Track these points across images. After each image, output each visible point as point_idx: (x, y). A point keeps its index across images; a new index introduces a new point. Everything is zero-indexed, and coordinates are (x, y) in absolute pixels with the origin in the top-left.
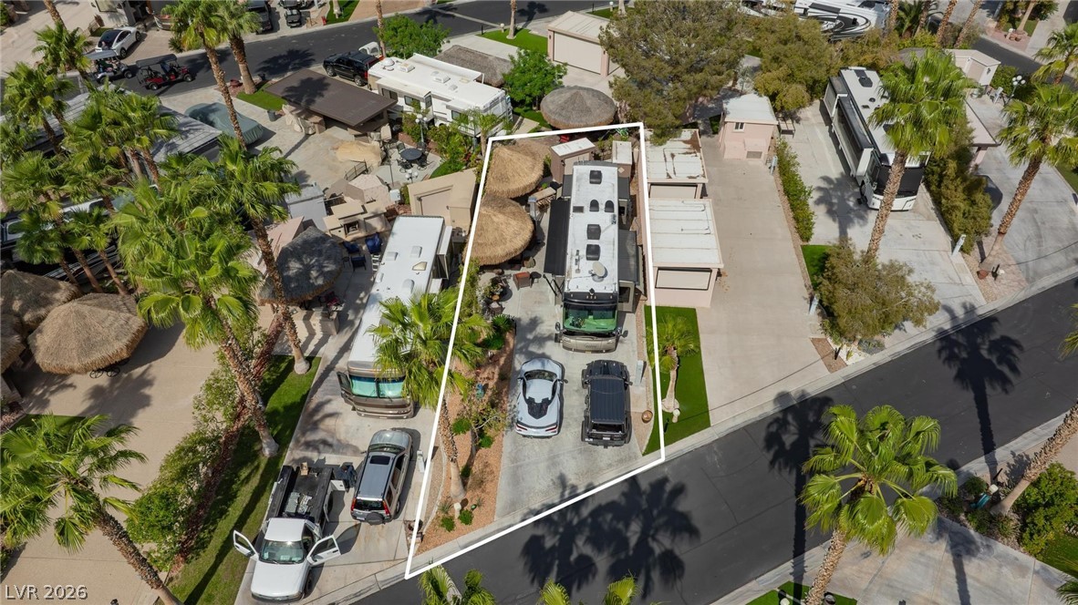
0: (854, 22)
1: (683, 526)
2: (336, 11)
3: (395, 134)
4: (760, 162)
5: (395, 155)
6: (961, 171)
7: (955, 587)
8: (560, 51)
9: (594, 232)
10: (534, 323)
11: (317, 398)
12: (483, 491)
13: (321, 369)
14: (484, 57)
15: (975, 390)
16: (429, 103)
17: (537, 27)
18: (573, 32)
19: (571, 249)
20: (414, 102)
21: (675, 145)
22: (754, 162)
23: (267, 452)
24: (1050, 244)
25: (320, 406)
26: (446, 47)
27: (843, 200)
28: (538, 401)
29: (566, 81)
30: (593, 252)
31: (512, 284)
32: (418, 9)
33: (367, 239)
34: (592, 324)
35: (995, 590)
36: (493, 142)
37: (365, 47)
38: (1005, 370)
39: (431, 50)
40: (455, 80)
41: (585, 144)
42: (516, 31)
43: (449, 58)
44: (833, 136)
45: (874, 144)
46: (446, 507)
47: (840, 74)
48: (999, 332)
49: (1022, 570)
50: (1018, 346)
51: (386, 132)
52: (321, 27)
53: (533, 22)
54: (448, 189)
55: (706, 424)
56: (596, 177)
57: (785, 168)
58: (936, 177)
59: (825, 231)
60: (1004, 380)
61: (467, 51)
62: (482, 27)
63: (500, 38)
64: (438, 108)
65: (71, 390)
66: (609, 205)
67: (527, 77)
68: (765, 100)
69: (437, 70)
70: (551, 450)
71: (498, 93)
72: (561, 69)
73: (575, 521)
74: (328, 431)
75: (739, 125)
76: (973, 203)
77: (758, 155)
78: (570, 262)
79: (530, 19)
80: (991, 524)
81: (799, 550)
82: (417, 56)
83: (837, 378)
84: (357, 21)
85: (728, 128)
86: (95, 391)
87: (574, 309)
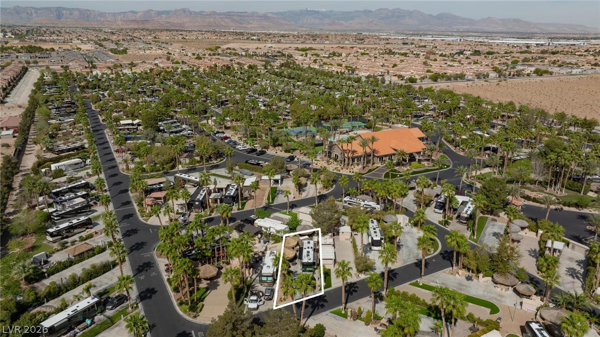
1: (326, 301)
2: (240, 207)
3: (261, 236)
5: (262, 241)
8: (301, 217)
9: (308, 252)
10: (296, 272)
11: (253, 284)
13: (253, 280)
14: (282, 218)
16: (270, 229)
17: (294, 211)
18: (304, 212)
19: (303, 255)
20: (266, 229)
21: (327, 236)
22: (346, 241)
23: (246, 291)
24: (411, 256)
25: (254, 285)
26: (272, 216)
27: (366, 249)
29: (302, 224)
30: (308, 255)
31: (291, 265)
32: (262, 206)
33: (258, 257)
34: (308, 269)
36: (286, 237)
37: (251, 216)
39: (268, 217)
40: (276, 224)
41: (307, 237)
42: (289, 212)
43: (273, 218)
45: (371, 235)
46: (281, 299)
48: (395, 272)
50: (398, 274)
51: (259, 236)
52: (237, 211)
53: (293, 209)
54: (276, 247)
55: (331, 287)
56: (309, 243)
57: (354, 242)
61: (278, 217)
62: (280, 211)
63: (285, 213)
64: (272, 230)
66: (312, 248)
67: (293, 223)
68: (350, 227)
69: (271, 221)
71: (287, 226)
72: (301, 221)
74: (256, 288)
75: (343, 233)
77: (348, 240)
78: (303, 257)
79: (292, 209)
80: (382, 299)
81: (346, 303)
82: (266, 218)
83: (359, 280)
84: (246, 210)
85: (340, 234)
86: (208, 284)
87: (304, 266)
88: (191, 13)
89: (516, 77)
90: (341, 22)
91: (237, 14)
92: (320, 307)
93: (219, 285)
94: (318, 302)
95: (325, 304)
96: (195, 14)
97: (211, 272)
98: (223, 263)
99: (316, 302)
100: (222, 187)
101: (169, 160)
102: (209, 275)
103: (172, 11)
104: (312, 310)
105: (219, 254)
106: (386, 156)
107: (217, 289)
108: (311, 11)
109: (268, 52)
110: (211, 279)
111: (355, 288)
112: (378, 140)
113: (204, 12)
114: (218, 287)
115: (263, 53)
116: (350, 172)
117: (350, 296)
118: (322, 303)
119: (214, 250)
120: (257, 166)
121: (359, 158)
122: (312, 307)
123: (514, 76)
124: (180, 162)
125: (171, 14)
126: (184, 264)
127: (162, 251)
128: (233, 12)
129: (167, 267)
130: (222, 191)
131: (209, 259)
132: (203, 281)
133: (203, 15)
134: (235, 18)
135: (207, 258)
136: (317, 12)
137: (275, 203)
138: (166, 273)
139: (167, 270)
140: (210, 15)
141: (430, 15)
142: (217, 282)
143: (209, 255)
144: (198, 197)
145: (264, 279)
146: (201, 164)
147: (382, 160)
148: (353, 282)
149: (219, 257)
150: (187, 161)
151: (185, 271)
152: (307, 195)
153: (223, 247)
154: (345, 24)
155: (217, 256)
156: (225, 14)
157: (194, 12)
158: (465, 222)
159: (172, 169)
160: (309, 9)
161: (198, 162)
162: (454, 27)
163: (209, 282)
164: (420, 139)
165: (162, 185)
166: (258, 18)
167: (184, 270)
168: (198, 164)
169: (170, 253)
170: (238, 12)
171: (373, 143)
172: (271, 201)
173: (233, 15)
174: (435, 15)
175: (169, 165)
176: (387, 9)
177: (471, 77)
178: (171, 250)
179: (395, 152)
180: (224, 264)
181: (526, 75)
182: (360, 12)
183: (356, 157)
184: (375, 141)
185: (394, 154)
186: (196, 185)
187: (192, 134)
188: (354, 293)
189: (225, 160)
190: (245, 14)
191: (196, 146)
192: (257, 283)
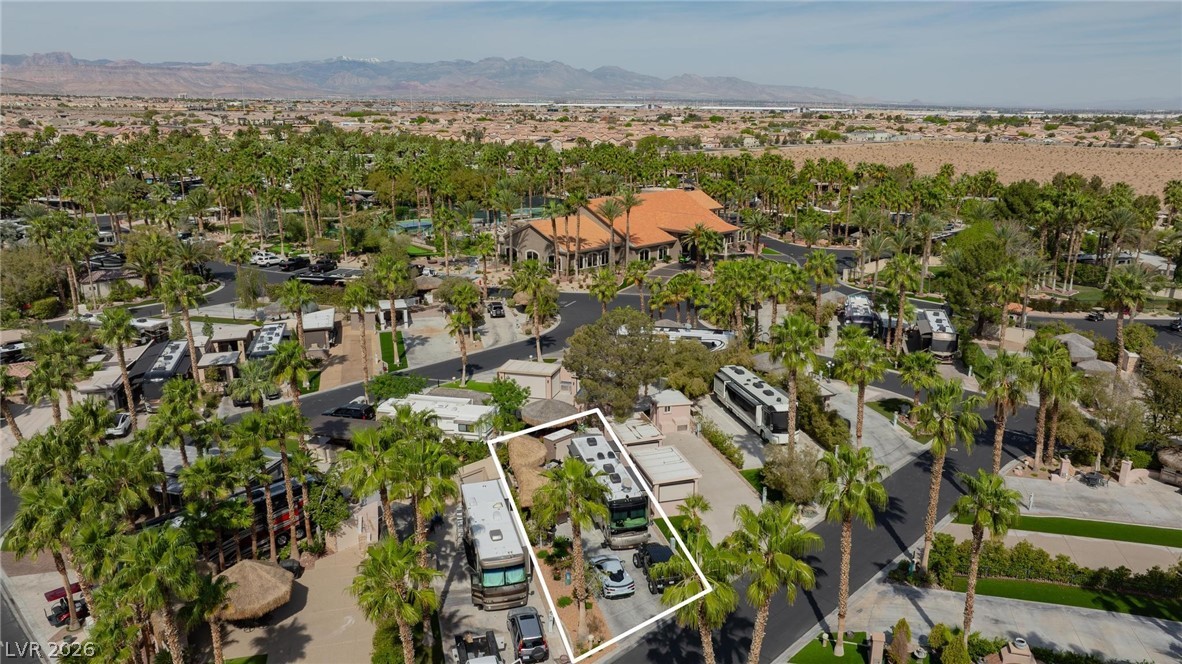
0: (713, 345)
4: (688, 433)
6: (821, 410)
7: (918, 614)
9: (609, 469)
11: (447, 610)
12: (601, 632)
15: (883, 524)
17: (480, 378)
18: (520, 372)
21: (632, 422)
22: (683, 433)
25: (453, 614)
27: (755, 446)
28: (615, 572)
30: (616, 478)
32: (373, 378)
34: (629, 523)
35: (938, 609)
37: (355, 400)
38: (898, 513)
39: (416, 393)
41: (566, 432)
42: (466, 382)
44: (730, 411)
45: (761, 402)
47: (720, 371)
49: (947, 598)
50: (898, 500)
53: (474, 376)
54: (481, 471)
56: (592, 442)
57: (708, 430)
58: (806, 419)
59: (752, 463)
60: (900, 518)
62: (437, 382)
63: (455, 386)
65: (234, 644)
66: (611, 455)
68: (677, 391)
69: (435, 401)
70: (634, 604)
71: (491, 408)
73: (675, 637)
74: (466, 625)
75: (668, 408)
76: (836, 425)
77: (685, 428)
79: (471, 374)
80: (924, 582)
81: (820, 617)
84: (325, 390)
85: (661, 411)
86: (258, 641)
87: (616, 515)
88: (76, 63)
89: (788, 144)
90: (412, 83)
91: (188, 67)
93: (308, 639)
96: (86, 66)
97: (265, 590)
98: (301, 552)
100: (233, 337)
101: (41, 288)
102: (258, 605)
103: (27, 57)
105: (279, 520)
106: (654, 248)
107: (302, 655)
108: (349, 62)
109: (274, 119)
110: (266, 619)
112: (640, 201)
113: (110, 62)
114: (308, 648)
115: (262, 121)
116: (581, 287)
119: (260, 508)
120: (326, 287)
121: (592, 255)
123: (785, 143)
124: (82, 298)
125: (24, 63)
126: (158, 554)
127: (29, 523)
128: (178, 64)
129: (57, 603)
130: (235, 348)
131: (245, 544)
132: (237, 633)
133: (107, 67)
134: (186, 74)
135: (236, 539)
136: (363, 64)
137: (411, 367)
138: (55, 630)
139: (59, 618)
140: (124, 68)
141: (582, 70)
142: (295, 629)
143: (247, 523)
144: (157, 365)
145: (492, 580)
146: (149, 298)
147: (647, 258)
149: (284, 533)
150: (105, 291)
151: (164, 590)
152: (497, 342)
153: (297, 491)
154: (422, 87)
155: (272, 527)
156: (158, 66)
157: (85, 61)
158: (948, 354)
159: (56, 316)
160: (345, 58)
161: (140, 293)
162: (628, 92)
163: (259, 632)
164: (714, 211)
165: (21, 346)
166: (237, 75)
167: (160, 583)
168: (139, 300)
169: (70, 525)
170: (190, 64)
171: (628, 212)
172: (397, 361)
173: (179, 69)
174: (590, 69)
175: (43, 301)
176: (502, 59)
177: (713, 145)
178: (74, 509)
179: (672, 238)
180: (306, 555)
181: (805, 142)
182: (449, 64)
183: (585, 253)
184: (635, 204)
185: (671, 244)
186: (144, 340)
187: (110, 239)
189: (221, 287)
190: (207, 67)
191: (129, 258)
192: (462, 601)
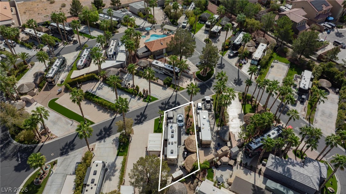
92: (164, 103)
94: (166, 106)
95: (161, 105)
99: (167, 107)
104: (170, 101)
111: (137, 120)
117: (143, 112)
118: (163, 106)
122: (169, 103)
148: (137, 126)
188: (139, 114)
